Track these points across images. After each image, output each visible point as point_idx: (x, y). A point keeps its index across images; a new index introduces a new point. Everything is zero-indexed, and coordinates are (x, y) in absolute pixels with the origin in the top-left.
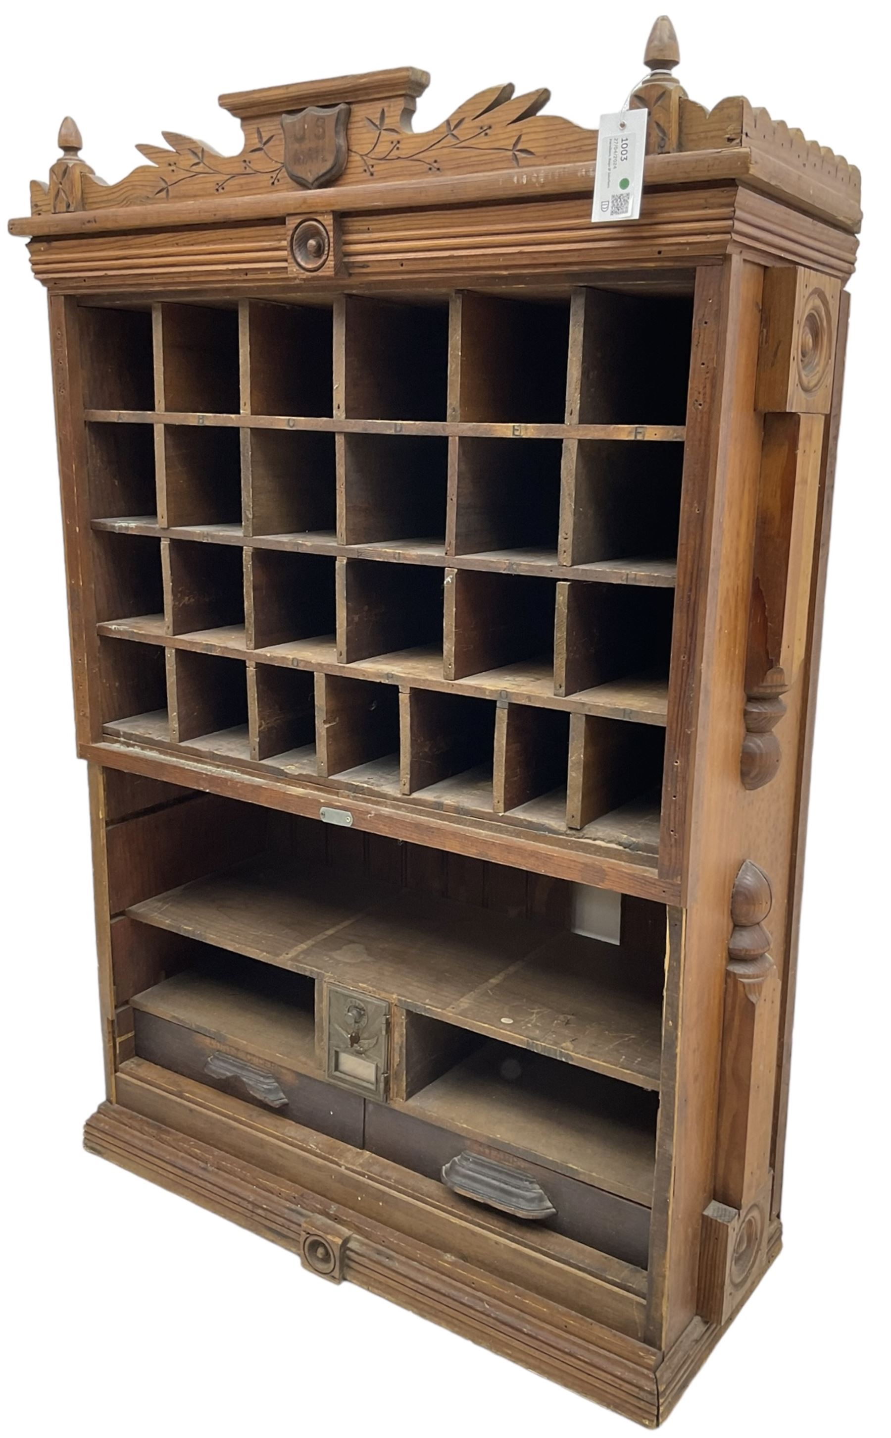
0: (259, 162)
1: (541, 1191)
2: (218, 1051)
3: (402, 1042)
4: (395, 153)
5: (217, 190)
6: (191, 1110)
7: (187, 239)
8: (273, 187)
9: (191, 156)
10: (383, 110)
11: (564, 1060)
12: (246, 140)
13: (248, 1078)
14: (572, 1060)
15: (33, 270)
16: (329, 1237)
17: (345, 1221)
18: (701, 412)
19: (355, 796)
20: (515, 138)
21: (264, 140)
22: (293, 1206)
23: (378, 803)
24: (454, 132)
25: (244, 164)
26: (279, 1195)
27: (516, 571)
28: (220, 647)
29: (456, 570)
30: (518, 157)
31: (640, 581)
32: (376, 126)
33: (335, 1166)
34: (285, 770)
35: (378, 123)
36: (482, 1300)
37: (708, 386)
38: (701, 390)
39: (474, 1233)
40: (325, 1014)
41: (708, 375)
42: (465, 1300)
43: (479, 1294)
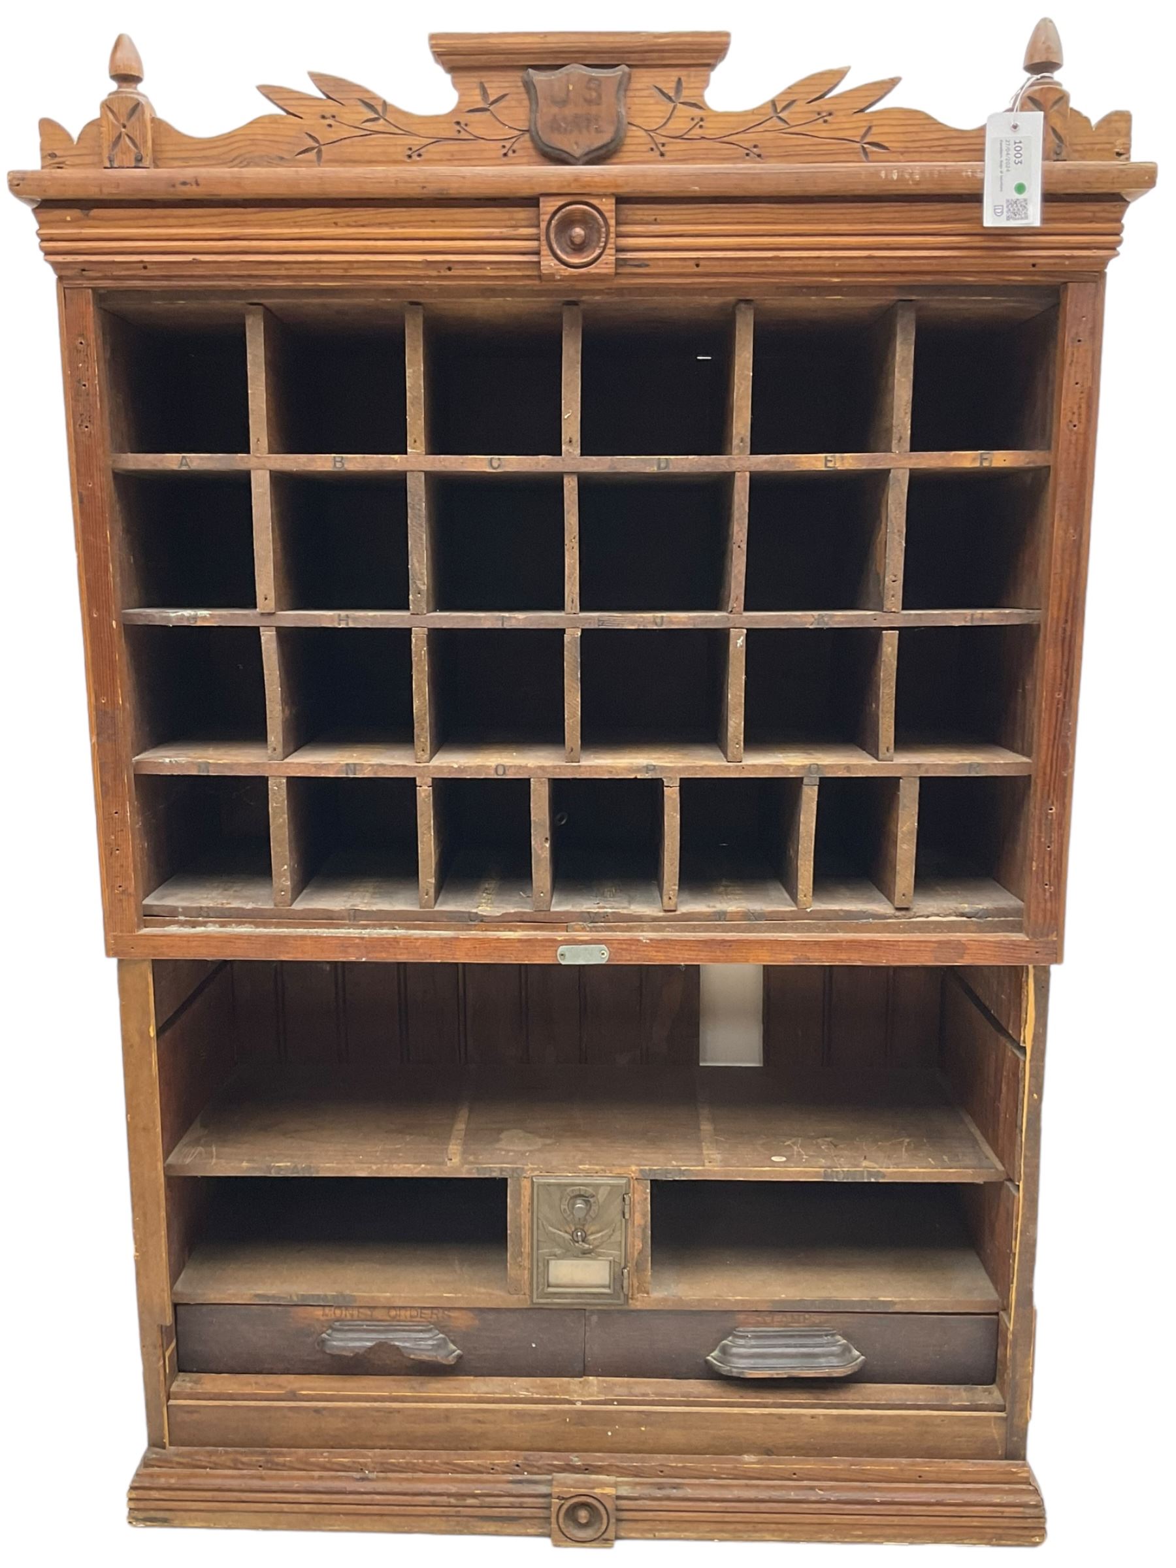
0: (479, 125)
1: (845, 1341)
2: (337, 1321)
3: (646, 1222)
4: (697, 132)
5: (410, 156)
6: (317, 1411)
7: (354, 219)
8: (505, 159)
9: (364, 109)
10: (680, 79)
11: (873, 1180)
12: (461, 96)
13: (404, 1341)
14: (884, 1176)
15: (42, 248)
16: (596, 1491)
17: (600, 1467)
18: (1076, 433)
19: (594, 927)
20: (864, 130)
21: (492, 99)
22: (519, 1477)
23: (630, 929)
24: (780, 115)
25: (458, 128)
26: (492, 1470)
27: (827, 624)
28: (371, 765)
29: (745, 631)
30: (867, 150)
31: (988, 620)
32: (670, 98)
33: (567, 1407)
34: (480, 913)
35: (672, 94)
36: (812, 1488)
37: (1084, 406)
38: (1075, 410)
39: (781, 1417)
40: (526, 1219)
41: (1082, 395)
42: (792, 1495)
43: (805, 1483)
